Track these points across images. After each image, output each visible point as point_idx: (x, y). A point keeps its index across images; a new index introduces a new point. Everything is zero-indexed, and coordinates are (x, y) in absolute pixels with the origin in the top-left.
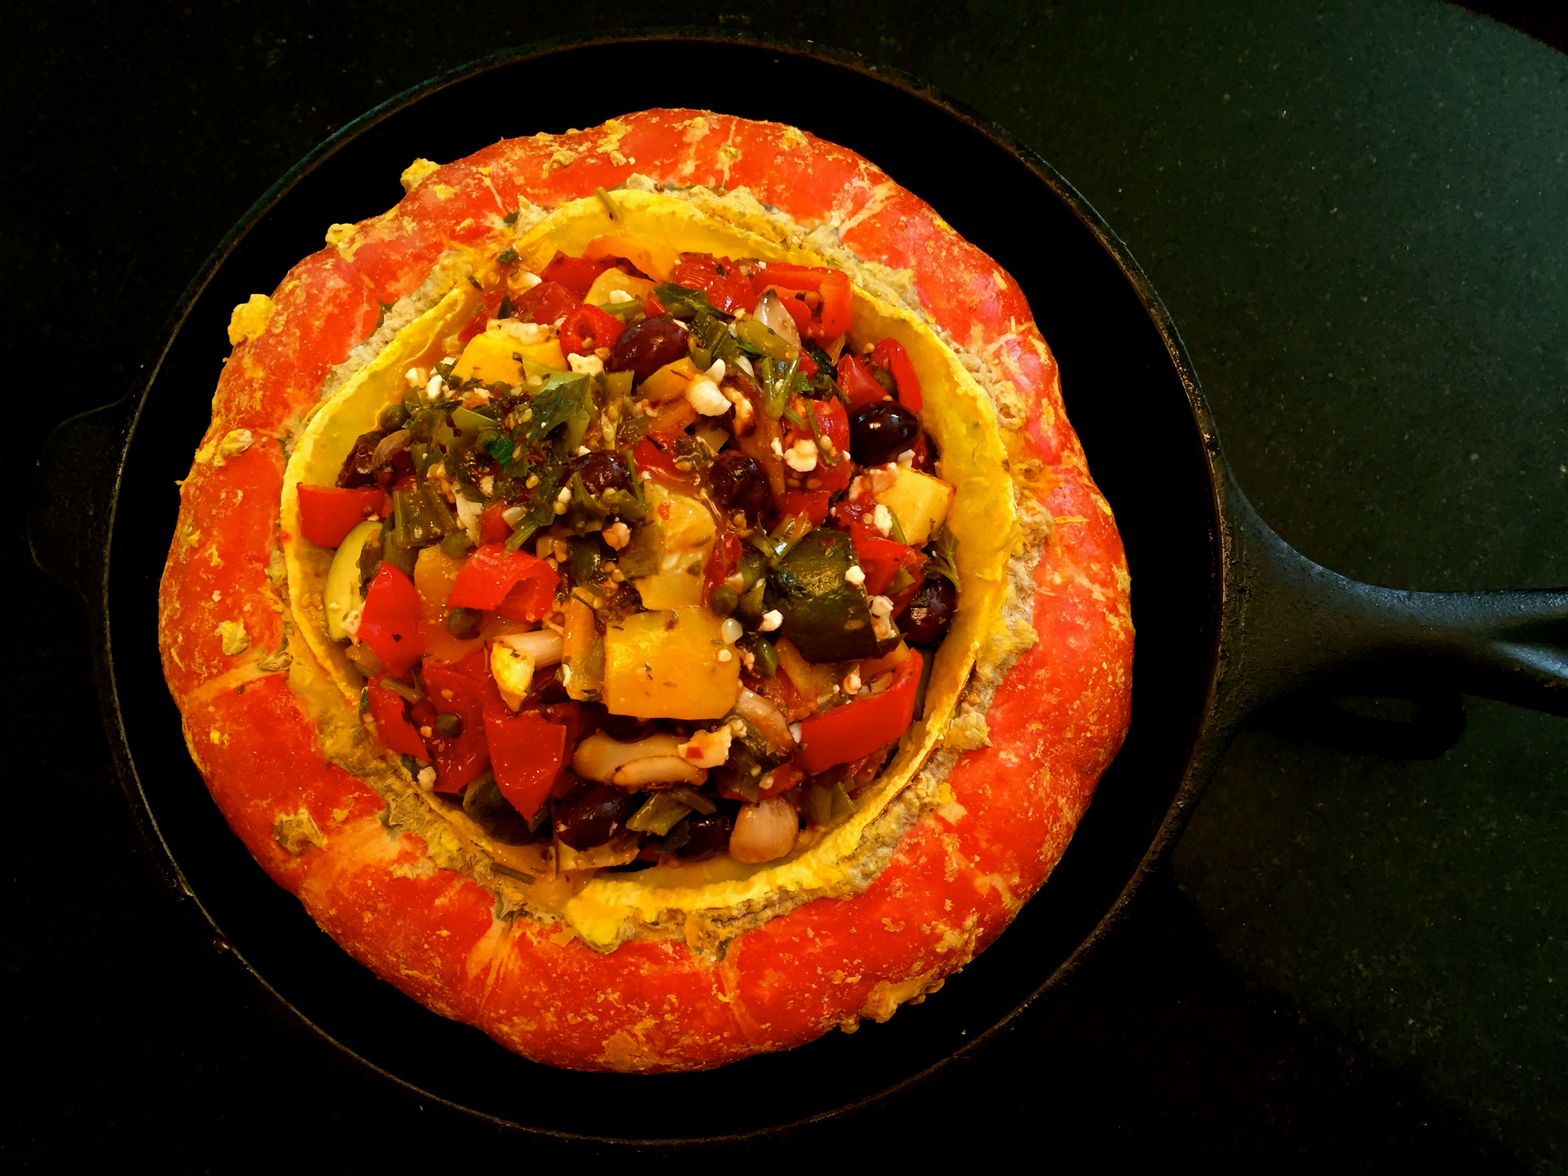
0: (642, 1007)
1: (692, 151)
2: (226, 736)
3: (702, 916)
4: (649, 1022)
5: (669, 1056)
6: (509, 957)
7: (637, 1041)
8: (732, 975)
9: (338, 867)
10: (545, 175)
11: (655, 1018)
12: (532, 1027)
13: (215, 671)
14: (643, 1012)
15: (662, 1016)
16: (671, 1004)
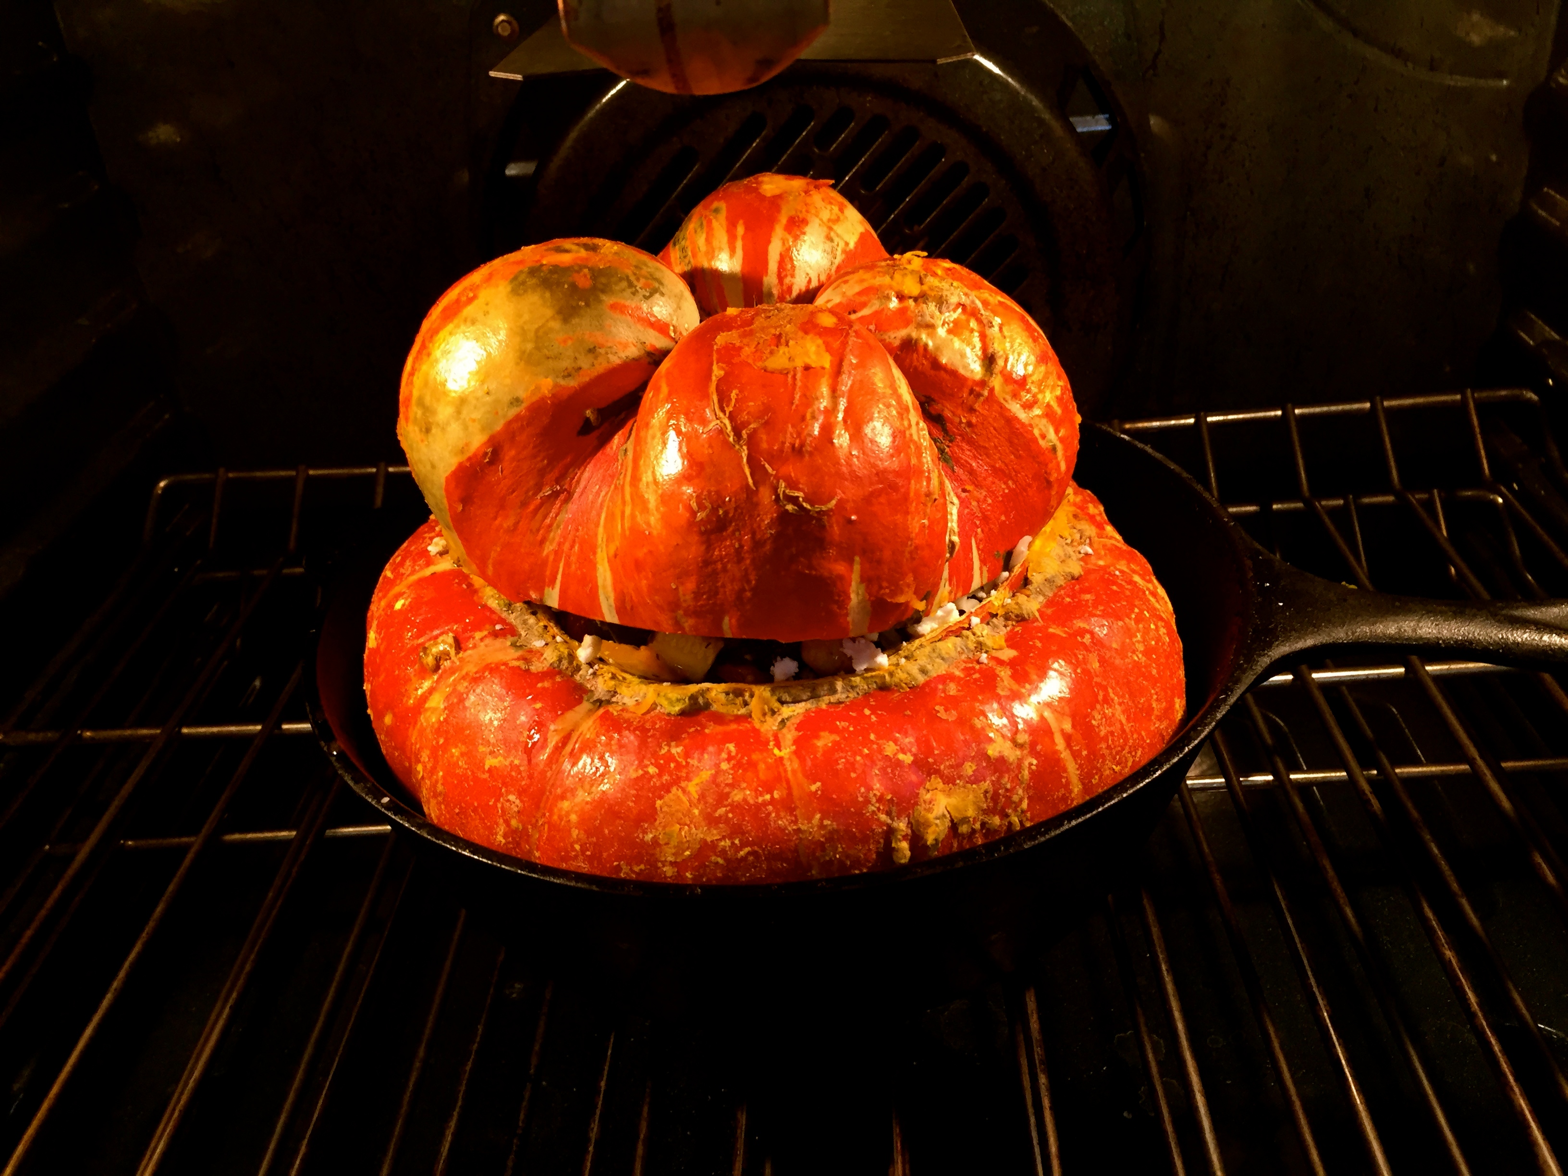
4: (705, 776)
5: (717, 823)
7: (691, 801)
8: (789, 737)
16: (729, 753)
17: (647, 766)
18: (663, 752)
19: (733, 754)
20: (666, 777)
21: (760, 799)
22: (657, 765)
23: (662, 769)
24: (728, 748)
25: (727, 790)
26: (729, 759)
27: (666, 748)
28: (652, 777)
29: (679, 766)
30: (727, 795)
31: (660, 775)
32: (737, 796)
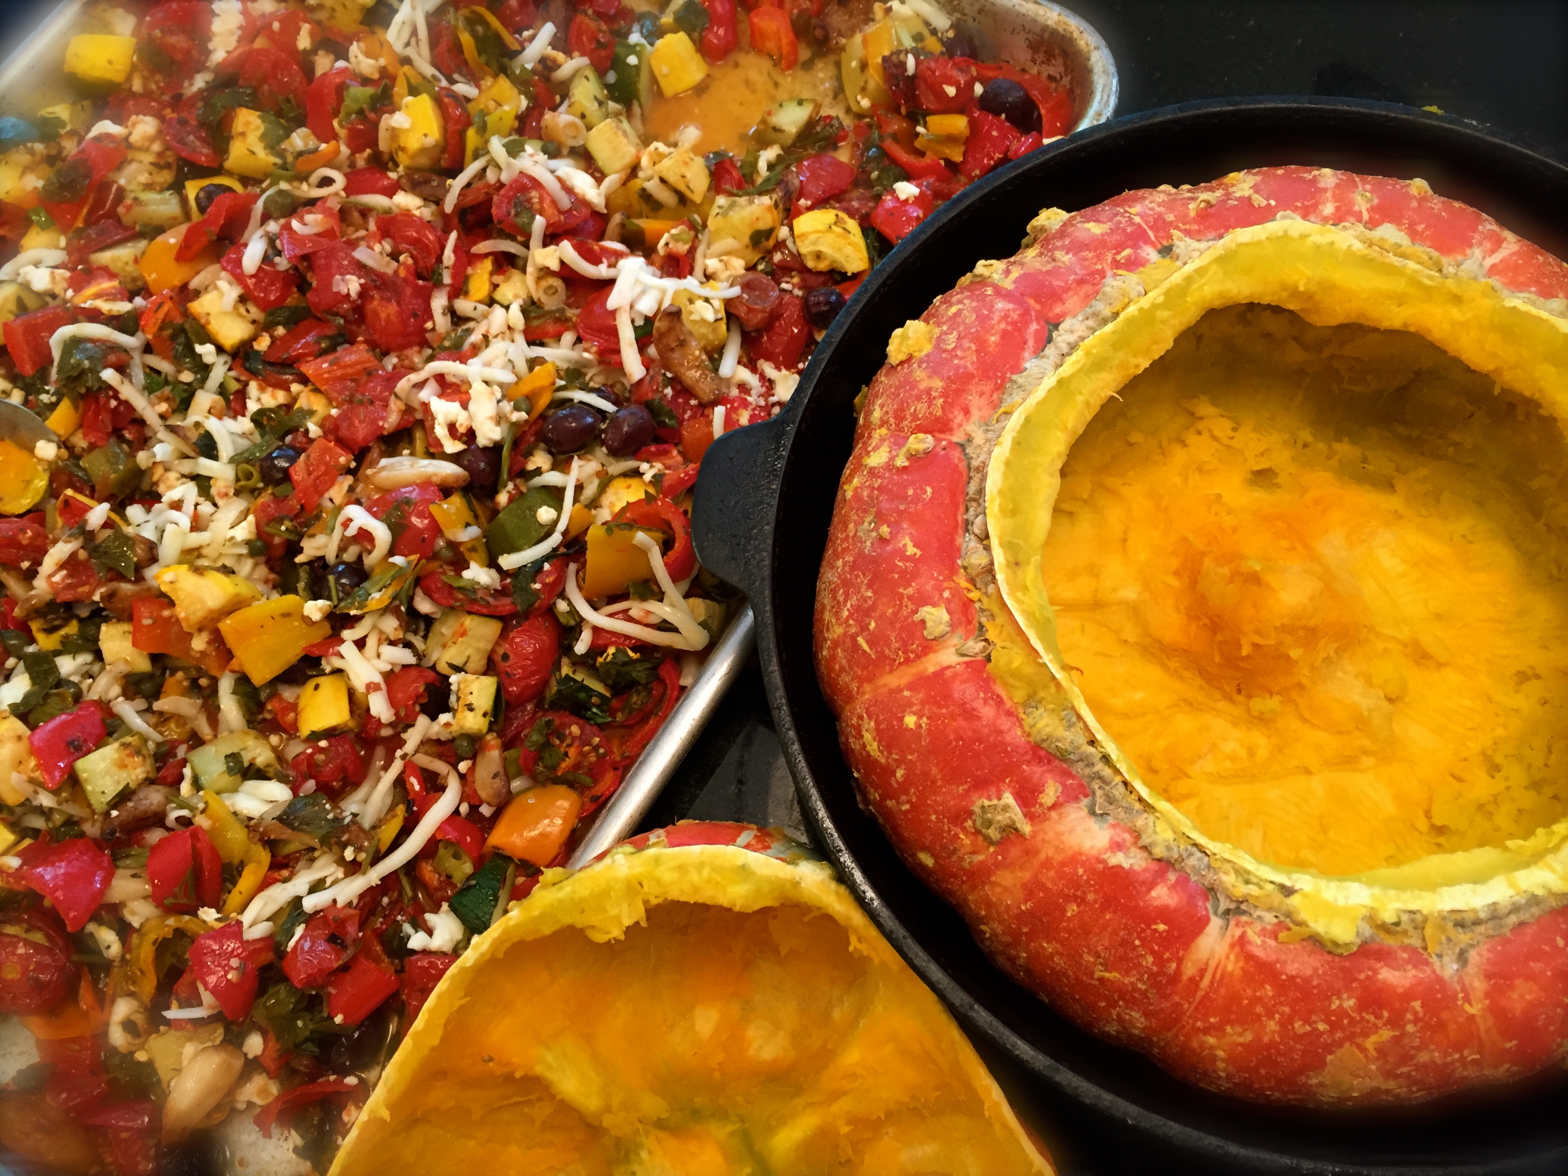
0: (1378, 1017)
1: (1329, 194)
2: (925, 719)
3: (1444, 918)
4: (1386, 1034)
5: (1396, 1077)
6: (1228, 957)
7: (1366, 1056)
8: (1479, 986)
9: (1042, 856)
10: (1192, 214)
11: (1393, 1028)
12: (1248, 1037)
13: (912, 656)
14: (1380, 1023)
15: (1403, 1027)
16: (1415, 1013)
17: (1315, 1022)
18: (1333, 1007)
19: (1421, 1015)
20: (1339, 1035)
21: (1449, 1059)
22: (1327, 1021)
23: (1334, 1027)
24: (1413, 1008)
25: (1413, 1052)
26: (1416, 1021)
27: (1337, 1003)
28: (1322, 1033)
29: (1352, 1021)
30: (1413, 1057)
31: (1331, 1032)
32: (1423, 1057)
